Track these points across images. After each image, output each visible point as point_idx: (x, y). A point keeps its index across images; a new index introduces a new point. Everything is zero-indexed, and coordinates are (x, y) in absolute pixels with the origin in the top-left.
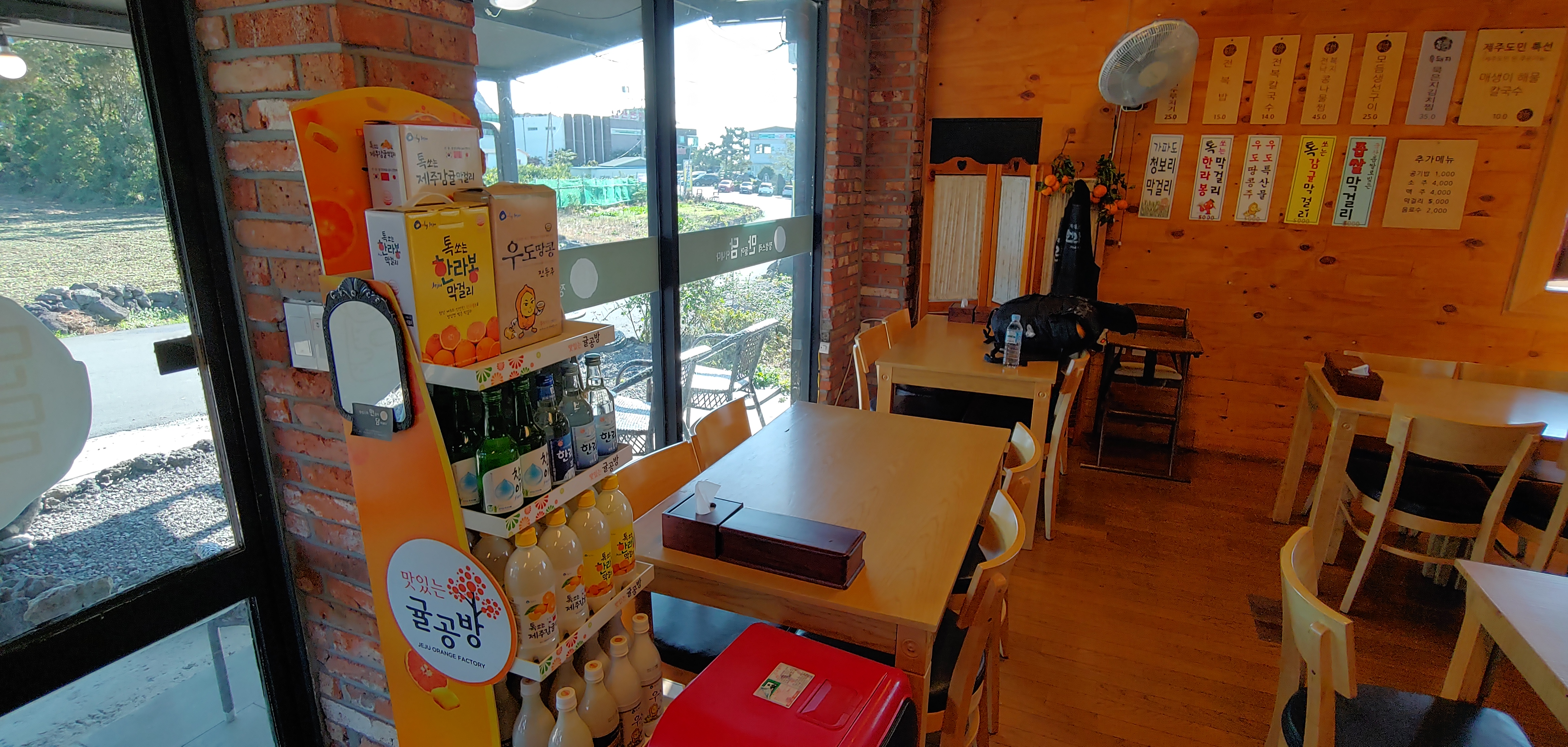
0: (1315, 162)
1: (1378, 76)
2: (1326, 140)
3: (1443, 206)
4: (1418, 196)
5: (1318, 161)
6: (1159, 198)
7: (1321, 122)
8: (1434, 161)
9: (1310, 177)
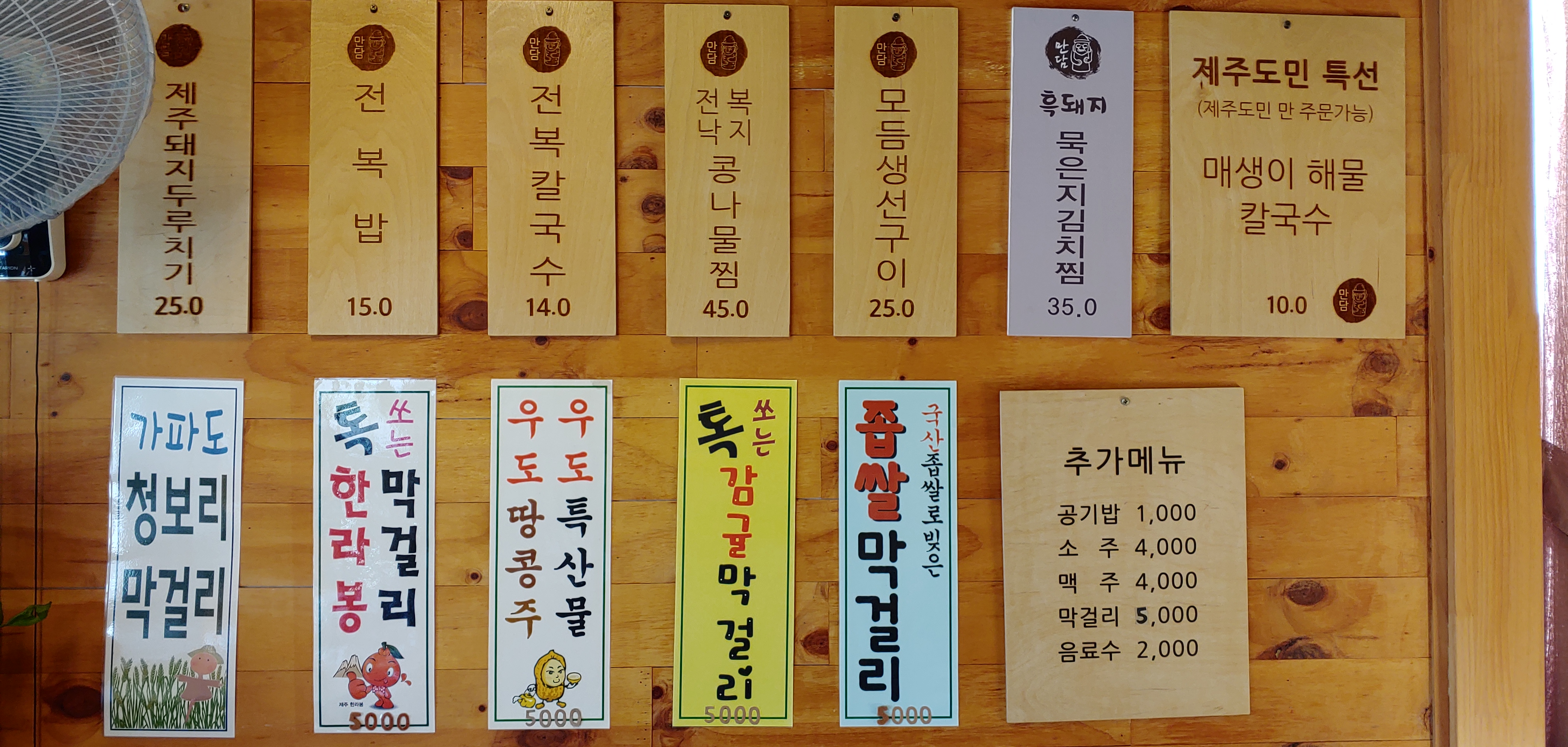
0: (741, 481)
1: (892, 162)
2: (764, 395)
3: (1183, 632)
4: (1101, 599)
5: (750, 475)
6: (179, 650)
7: (731, 327)
8: (1124, 464)
9: (732, 537)
